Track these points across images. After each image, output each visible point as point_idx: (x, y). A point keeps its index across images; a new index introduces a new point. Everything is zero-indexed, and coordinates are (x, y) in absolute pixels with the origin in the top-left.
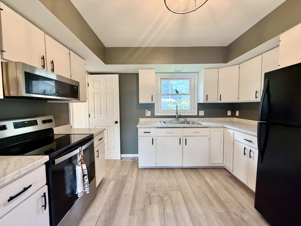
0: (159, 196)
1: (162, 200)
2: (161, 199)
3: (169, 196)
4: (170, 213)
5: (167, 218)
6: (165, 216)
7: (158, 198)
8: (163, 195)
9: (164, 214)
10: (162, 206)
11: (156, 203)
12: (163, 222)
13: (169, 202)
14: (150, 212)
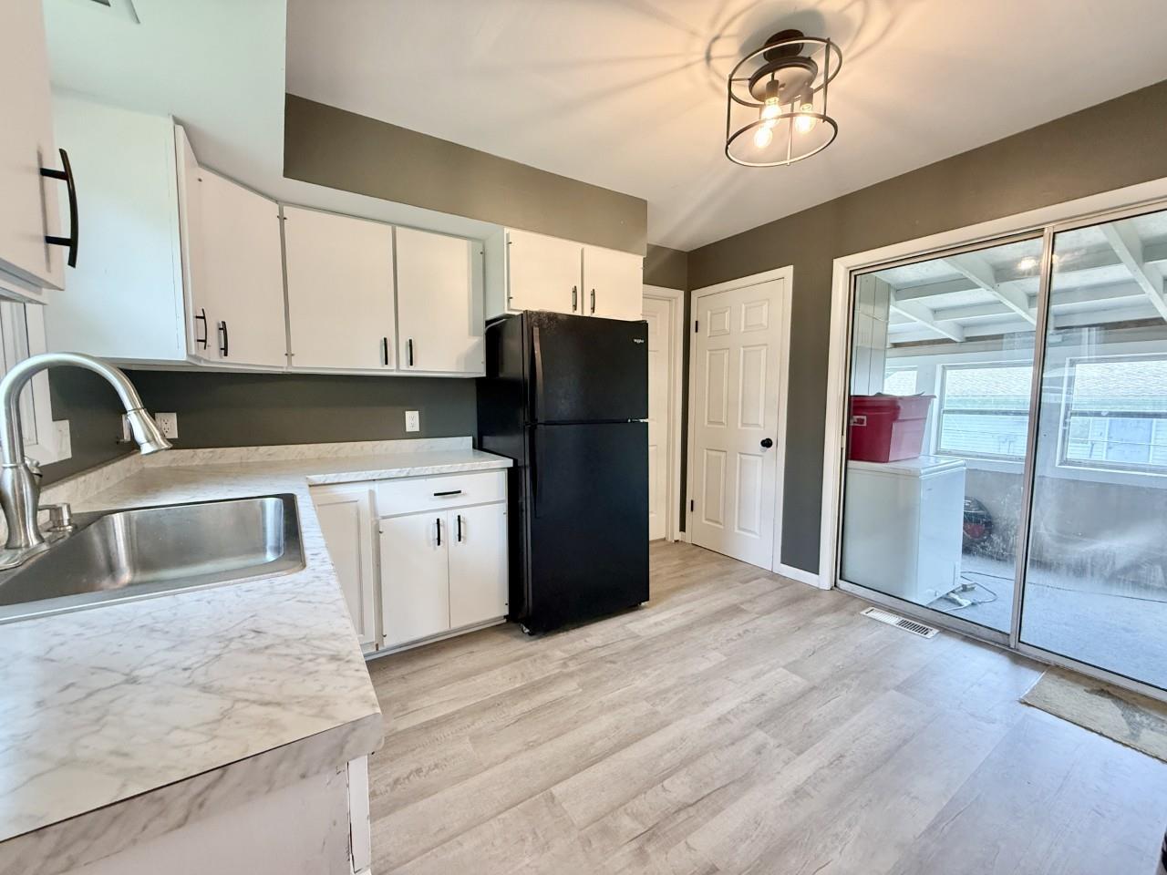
0: (641, 854)
1: (653, 834)
2: (649, 840)
3: (610, 817)
4: (682, 783)
5: (706, 784)
6: (709, 791)
7: (653, 857)
8: (620, 847)
9: (702, 798)
10: (679, 821)
11: (689, 847)
12: (732, 789)
13: (641, 804)
14: (743, 847)
